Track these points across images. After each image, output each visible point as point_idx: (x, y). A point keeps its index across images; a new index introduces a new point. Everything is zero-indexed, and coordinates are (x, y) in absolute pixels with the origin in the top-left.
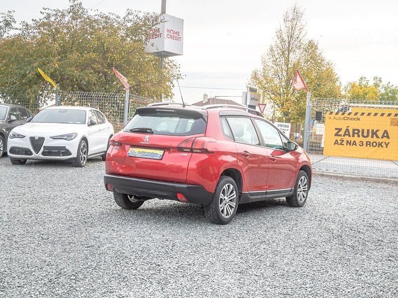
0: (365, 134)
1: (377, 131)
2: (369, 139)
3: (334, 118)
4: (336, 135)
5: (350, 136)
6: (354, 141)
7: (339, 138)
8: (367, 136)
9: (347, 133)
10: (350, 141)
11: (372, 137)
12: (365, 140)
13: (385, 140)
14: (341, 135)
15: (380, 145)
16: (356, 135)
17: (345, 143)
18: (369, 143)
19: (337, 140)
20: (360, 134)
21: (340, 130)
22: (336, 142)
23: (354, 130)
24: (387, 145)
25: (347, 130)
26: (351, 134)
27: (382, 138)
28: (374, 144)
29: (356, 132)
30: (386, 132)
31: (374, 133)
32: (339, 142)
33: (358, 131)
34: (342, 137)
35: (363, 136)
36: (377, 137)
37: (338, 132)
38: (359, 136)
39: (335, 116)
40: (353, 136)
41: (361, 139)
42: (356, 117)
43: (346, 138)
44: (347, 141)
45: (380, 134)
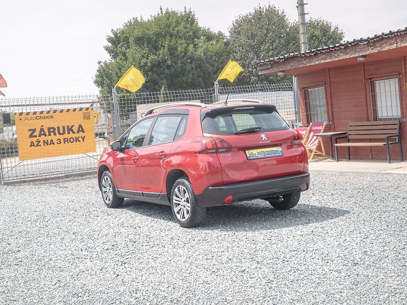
0: (61, 132)
1: (72, 126)
2: (66, 135)
3: (26, 119)
4: (31, 136)
5: (46, 135)
6: (52, 140)
7: (34, 140)
8: (64, 133)
9: (42, 133)
10: (47, 140)
11: (69, 133)
12: (61, 137)
13: (81, 134)
14: (36, 136)
15: (77, 139)
16: (52, 134)
17: (41, 143)
18: (66, 140)
19: (32, 142)
20: (56, 131)
21: (34, 130)
22: (32, 144)
23: (49, 129)
24: (83, 139)
25: (42, 130)
26: (47, 133)
27: (78, 132)
28: (72, 140)
29: (52, 130)
30: (80, 126)
31: (70, 130)
32: (36, 144)
33: (54, 129)
34: (38, 138)
35: (59, 133)
36: (74, 132)
37: (33, 133)
38: (55, 134)
39: (27, 116)
40: (50, 135)
41: (58, 136)
42: (49, 115)
43: (42, 138)
44: (44, 141)
45: (75, 129)
